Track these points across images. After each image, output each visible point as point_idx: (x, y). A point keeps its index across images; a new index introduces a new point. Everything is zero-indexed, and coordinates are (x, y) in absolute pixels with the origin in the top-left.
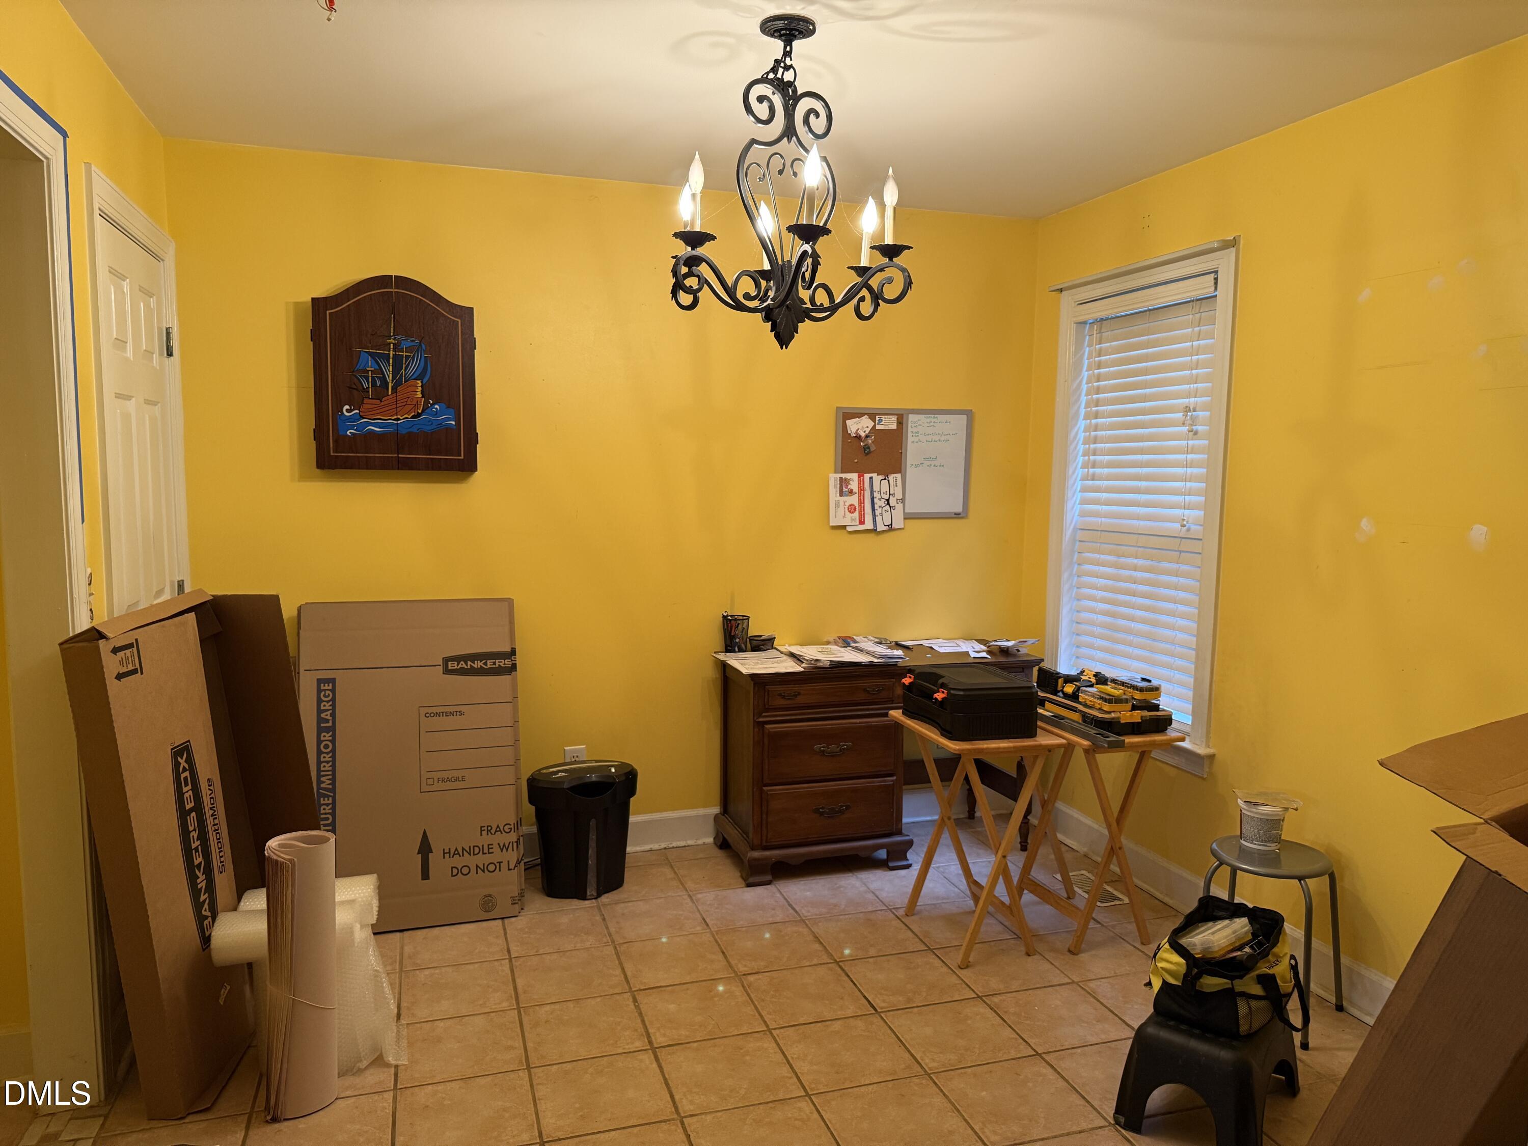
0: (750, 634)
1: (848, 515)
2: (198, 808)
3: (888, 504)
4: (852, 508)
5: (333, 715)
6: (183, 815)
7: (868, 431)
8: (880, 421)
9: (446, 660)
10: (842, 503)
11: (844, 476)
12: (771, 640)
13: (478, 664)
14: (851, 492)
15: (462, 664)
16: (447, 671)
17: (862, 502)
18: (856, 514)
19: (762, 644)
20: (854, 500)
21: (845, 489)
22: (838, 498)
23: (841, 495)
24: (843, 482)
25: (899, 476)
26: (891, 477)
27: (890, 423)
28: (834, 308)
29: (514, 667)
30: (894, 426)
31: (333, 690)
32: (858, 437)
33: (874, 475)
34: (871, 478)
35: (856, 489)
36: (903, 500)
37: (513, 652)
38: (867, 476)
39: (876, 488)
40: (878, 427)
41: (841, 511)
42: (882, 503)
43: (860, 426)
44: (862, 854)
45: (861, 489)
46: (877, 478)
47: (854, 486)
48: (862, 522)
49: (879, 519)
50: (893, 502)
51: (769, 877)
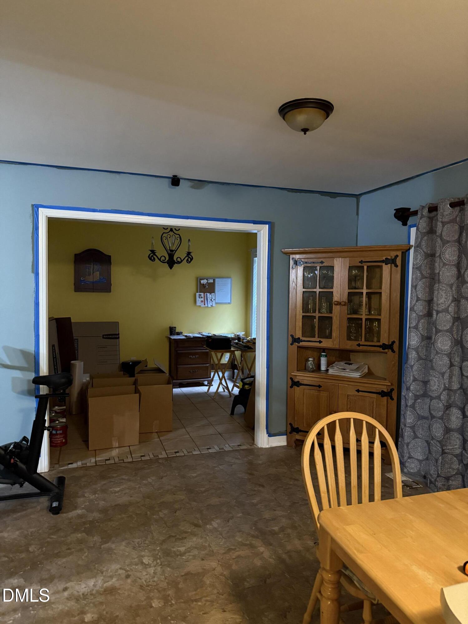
0: (176, 332)
1: (201, 303)
2: (56, 357)
3: (211, 300)
4: (202, 301)
5: (78, 347)
6: (54, 358)
7: (206, 283)
8: (209, 280)
9: (103, 335)
10: (199, 300)
11: (200, 293)
12: (182, 333)
13: (110, 336)
14: (202, 297)
15: (107, 336)
16: (103, 338)
17: (204, 300)
18: (203, 303)
19: (179, 334)
20: (203, 299)
21: (200, 297)
22: (199, 299)
23: (199, 298)
24: (200, 295)
25: (214, 293)
26: (212, 294)
27: (211, 281)
28: (182, 261)
29: (119, 338)
30: (212, 282)
31: (78, 341)
32: (203, 284)
33: (208, 293)
34: (207, 294)
35: (203, 297)
36: (215, 300)
37: (119, 334)
38: (205, 294)
39: (208, 296)
40: (208, 282)
41: (199, 302)
42: (210, 300)
43: (204, 282)
44: (201, 382)
45: (204, 297)
46: (208, 294)
47: (203, 296)
48: (205, 305)
49: (209, 304)
50: (212, 300)
51: (178, 387)
